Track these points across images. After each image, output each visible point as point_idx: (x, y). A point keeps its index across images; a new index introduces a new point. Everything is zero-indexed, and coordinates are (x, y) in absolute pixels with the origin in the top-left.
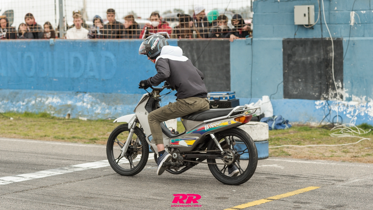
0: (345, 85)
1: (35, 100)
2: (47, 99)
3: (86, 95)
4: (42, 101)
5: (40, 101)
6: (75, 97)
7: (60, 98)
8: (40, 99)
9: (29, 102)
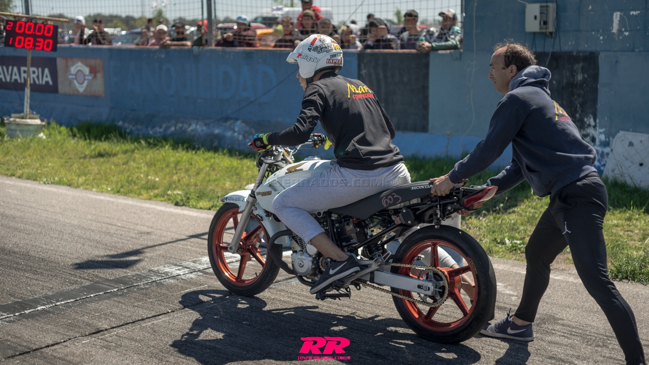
0: (600, 122)
1: (176, 125)
2: (190, 125)
3: (239, 122)
4: (183, 128)
5: (181, 128)
6: (224, 124)
7: (206, 125)
8: (180, 125)
9: (168, 128)
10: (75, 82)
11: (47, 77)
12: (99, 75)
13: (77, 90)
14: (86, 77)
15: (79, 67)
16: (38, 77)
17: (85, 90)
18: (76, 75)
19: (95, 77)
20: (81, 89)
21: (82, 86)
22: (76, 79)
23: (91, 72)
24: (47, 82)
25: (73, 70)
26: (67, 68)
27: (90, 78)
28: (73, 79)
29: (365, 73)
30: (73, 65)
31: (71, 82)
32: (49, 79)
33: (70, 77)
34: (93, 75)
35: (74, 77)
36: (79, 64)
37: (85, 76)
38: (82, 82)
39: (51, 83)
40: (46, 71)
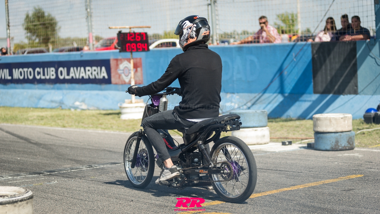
10: (123, 76)
11: (103, 73)
12: (139, 69)
13: (125, 81)
16: (98, 74)
18: (123, 70)
19: (136, 71)
20: (127, 80)
21: (127, 77)
22: (123, 73)
23: (134, 67)
24: (104, 77)
25: (122, 66)
26: (117, 65)
28: (121, 73)
29: (317, 57)
30: (121, 63)
31: (120, 76)
33: (120, 72)
34: (135, 69)
35: (122, 72)
36: (126, 62)
37: (129, 70)
38: (127, 75)
39: (106, 77)
40: (103, 69)
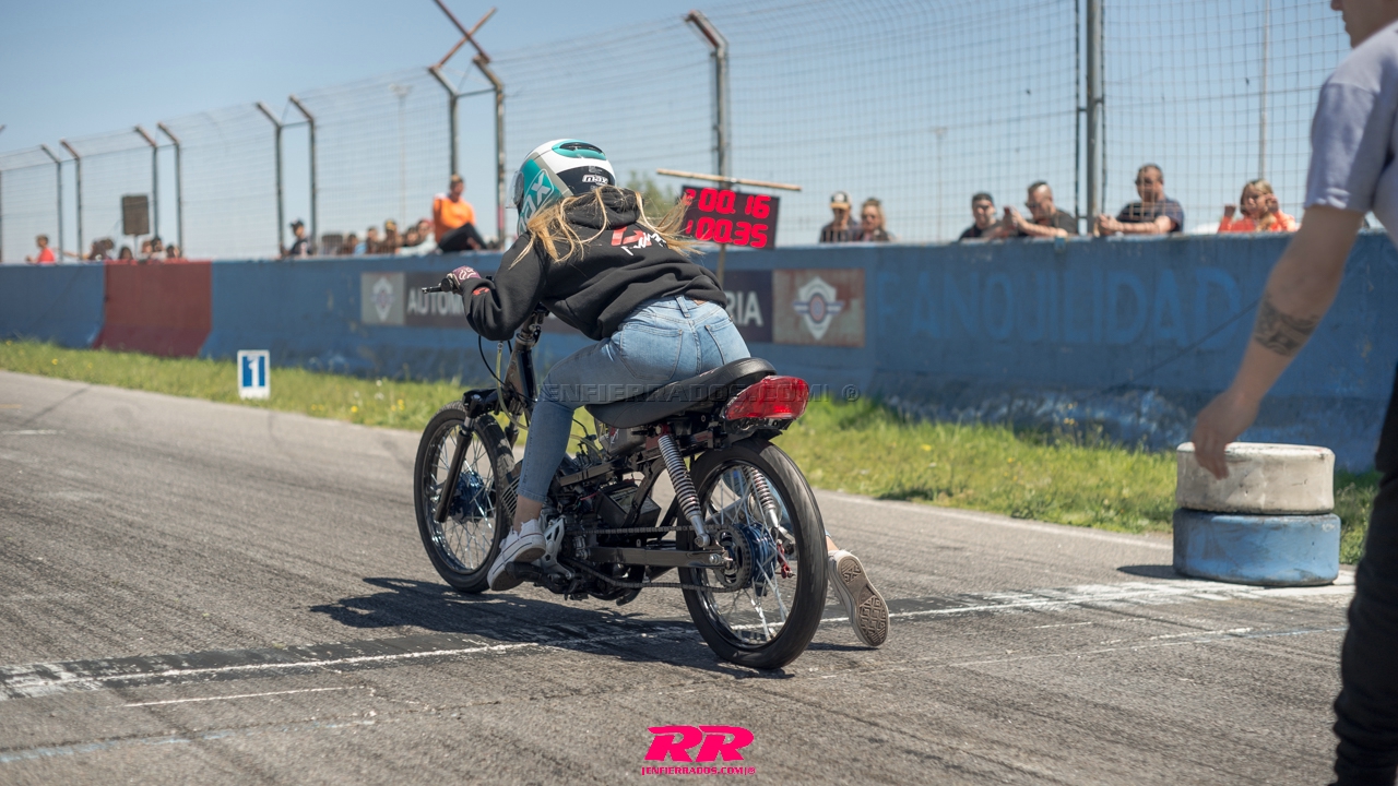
1: (1010, 405)
2: (1041, 402)
3: (1150, 396)
4: (1027, 409)
5: (1022, 409)
6: (1117, 399)
7: (1076, 400)
8: (1020, 403)
9: (993, 408)
10: (807, 318)
11: (752, 309)
12: (855, 304)
13: (811, 336)
14: (830, 308)
15: (816, 289)
17: (826, 335)
18: (809, 304)
19: (847, 307)
20: (818, 332)
21: (819, 326)
22: (809, 312)
23: (839, 297)
24: (752, 321)
25: (804, 293)
26: (792, 290)
27: (837, 309)
28: (803, 312)
30: (804, 283)
31: (798, 320)
32: (756, 315)
33: (798, 308)
34: (842, 303)
35: (805, 308)
36: (817, 281)
37: (826, 304)
38: (820, 318)
39: (759, 322)
40: (752, 298)
